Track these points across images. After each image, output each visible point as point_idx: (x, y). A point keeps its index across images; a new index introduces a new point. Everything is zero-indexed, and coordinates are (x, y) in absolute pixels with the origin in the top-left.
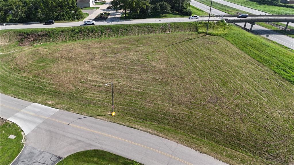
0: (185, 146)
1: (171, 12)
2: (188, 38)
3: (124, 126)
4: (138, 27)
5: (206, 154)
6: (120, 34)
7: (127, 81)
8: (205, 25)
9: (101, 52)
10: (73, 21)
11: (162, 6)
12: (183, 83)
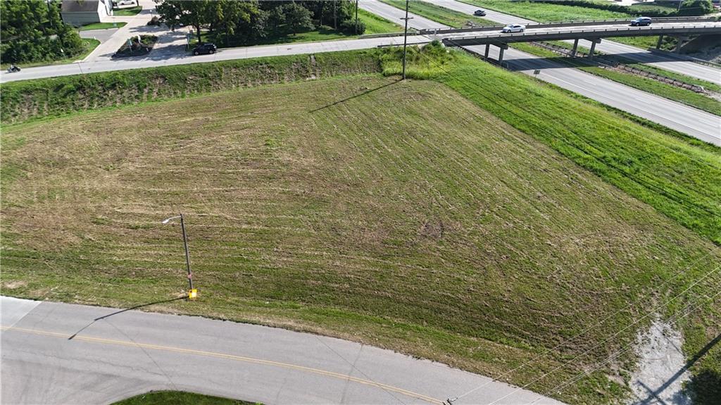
0: (380, 347)
1: (313, 28)
2: (361, 90)
3: (224, 320)
4: (236, 67)
5: (429, 359)
6: (191, 87)
7: (221, 207)
8: (398, 55)
9: (144, 139)
10: (57, 62)
11: (290, 13)
12: (361, 197)
